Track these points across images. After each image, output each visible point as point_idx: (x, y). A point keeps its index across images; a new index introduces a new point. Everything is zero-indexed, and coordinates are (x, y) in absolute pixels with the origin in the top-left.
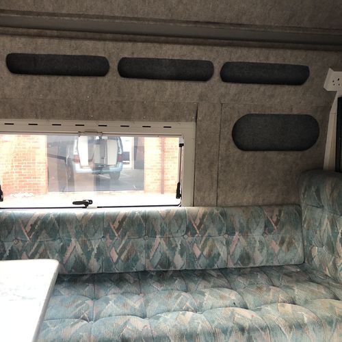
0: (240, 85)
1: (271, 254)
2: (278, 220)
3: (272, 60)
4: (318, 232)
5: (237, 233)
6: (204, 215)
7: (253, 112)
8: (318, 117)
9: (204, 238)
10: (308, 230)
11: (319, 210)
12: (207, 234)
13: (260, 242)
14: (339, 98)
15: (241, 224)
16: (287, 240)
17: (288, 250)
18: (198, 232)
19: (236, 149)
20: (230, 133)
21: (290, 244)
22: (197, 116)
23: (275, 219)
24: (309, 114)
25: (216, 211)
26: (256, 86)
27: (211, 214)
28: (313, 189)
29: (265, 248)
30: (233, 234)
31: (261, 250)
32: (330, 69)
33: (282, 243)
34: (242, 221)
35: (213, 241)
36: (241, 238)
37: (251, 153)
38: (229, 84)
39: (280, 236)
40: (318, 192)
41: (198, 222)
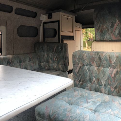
0: (20, 16)
1: (32, 67)
2: (32, 57)
3: (29, 10)
4: (43, 59)
5: (22, 62)
6: (12, 57)
7: (22, 25)
8: (38, 28)
9: (13, 65)
10: (39, 59)
11: (43, 52)
12: (14, 63)
13: (29, 64)
14: (43, 23)
15: (23, 59)
16: (35, 62)
17: (36, 65)
18: (11, 63)
19: (18, 36)
20: (16, 31)
21: (36, 63)
22: (6, 24)
23: (31, 57)
24: (36, 26)
25: (15, 56)
26: (24, 17)
27: (14, 57)
28: (41, 47)
29: (30, 65)
30: (21, 62)
31: (29, 66)
32: (42, 14)
33: (34, 63)
34: (23, 58)
35: (16, 65)
36: (23, 63)
37: (22, 38)
38: (17, 15)
39: (33, 61)
40: (42, 48)
41: (11, 60)
